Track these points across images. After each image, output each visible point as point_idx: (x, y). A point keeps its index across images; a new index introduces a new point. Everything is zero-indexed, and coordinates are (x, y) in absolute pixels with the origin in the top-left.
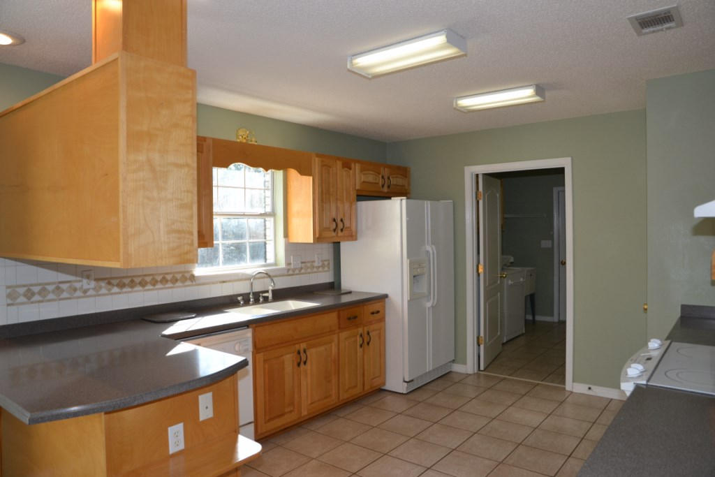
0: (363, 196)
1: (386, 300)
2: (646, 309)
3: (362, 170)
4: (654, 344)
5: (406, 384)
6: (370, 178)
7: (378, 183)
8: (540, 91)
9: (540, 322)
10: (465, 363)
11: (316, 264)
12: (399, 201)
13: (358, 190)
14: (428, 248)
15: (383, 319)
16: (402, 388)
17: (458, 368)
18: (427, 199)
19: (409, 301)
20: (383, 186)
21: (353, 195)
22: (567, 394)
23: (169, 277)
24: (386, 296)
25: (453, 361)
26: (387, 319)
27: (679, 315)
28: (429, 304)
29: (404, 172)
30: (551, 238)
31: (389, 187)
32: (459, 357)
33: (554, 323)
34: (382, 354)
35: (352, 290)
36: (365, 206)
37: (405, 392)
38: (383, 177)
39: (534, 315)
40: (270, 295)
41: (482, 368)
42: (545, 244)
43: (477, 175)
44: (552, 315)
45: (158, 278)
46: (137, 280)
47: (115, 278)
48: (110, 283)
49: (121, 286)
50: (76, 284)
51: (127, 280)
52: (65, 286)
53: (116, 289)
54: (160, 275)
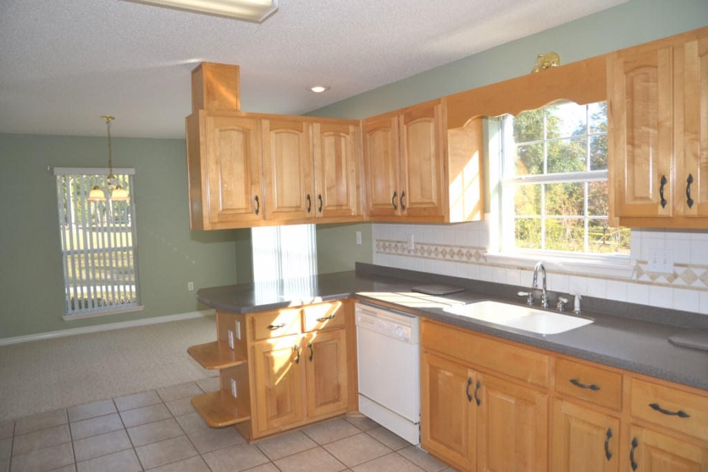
45: (456, 250)
46: (440, 249)
47: (426, 244)
48: (422, 248)
49: (430, 252)
50: (405, 245)
51: (433, 248)
52: (399, 245)
53: (426, 254)
54: (457, 246)
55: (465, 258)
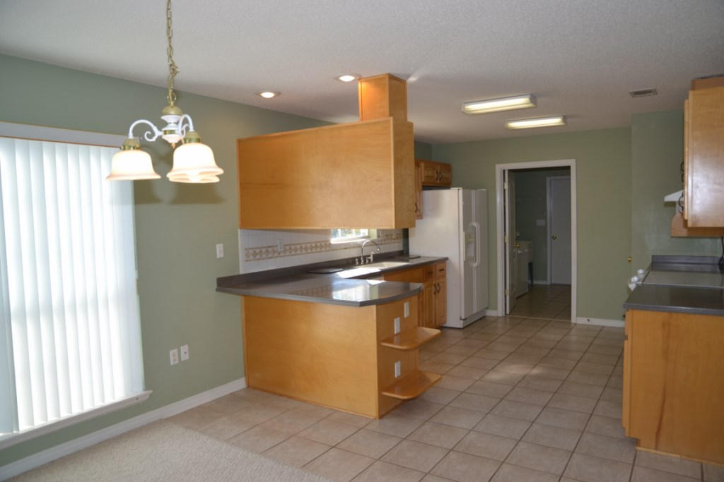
0: (427, 186)
1: (447, 262)
2: (630, 261)
3: (426, 168)
4: (641, 271)
5: (462, 321)
6: (430, 173)
7: (433, 177)
8: (565, 119)
9: (537, 285)
10: (496, 309)
11: (393, 237)
12: (456, 191)
13: (424, 183)
14: (474, 224)
15: (444, 276)
16: (460, 324)
17: (490, 313)
18: (472, 189)
19: (465, 262)
20: (437, 179)
21: (421, 187)
22: (573, 325)
23: (318, 244)
24: (446, 259)
25: (487, 308)
26: (447, 276)
27: (651, 261)
28: (475, 265)
29: (447, 167)
30: (545, 218)
31: (440, 179)
32: (491, 305)
33: (546, 285)
34: (444, 301)
35: (422, 255)
36: (428, 194)
37: (461, 327)
38: (437, 172)
39: (532, 280)
40: (371, 258)
41: (508, 312)
42: (540, 223)
43: (504, 171)
44: (546, 280)
45: (314, 245)
46: (303, 246)
47: (293, 245)
48: (290, 248)
49: (296, 250)
50: (275, 249)
51: (298, 246)
52: (270, 249)
53: (293, 253)
54: (314, 243)
55: (319, 250)
